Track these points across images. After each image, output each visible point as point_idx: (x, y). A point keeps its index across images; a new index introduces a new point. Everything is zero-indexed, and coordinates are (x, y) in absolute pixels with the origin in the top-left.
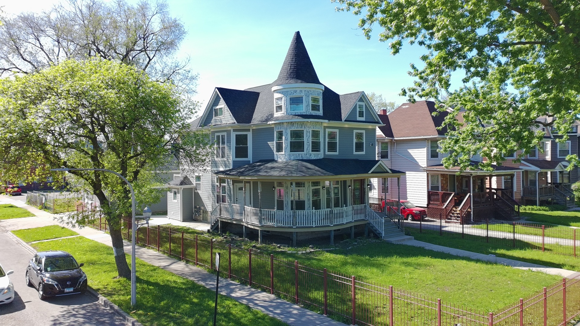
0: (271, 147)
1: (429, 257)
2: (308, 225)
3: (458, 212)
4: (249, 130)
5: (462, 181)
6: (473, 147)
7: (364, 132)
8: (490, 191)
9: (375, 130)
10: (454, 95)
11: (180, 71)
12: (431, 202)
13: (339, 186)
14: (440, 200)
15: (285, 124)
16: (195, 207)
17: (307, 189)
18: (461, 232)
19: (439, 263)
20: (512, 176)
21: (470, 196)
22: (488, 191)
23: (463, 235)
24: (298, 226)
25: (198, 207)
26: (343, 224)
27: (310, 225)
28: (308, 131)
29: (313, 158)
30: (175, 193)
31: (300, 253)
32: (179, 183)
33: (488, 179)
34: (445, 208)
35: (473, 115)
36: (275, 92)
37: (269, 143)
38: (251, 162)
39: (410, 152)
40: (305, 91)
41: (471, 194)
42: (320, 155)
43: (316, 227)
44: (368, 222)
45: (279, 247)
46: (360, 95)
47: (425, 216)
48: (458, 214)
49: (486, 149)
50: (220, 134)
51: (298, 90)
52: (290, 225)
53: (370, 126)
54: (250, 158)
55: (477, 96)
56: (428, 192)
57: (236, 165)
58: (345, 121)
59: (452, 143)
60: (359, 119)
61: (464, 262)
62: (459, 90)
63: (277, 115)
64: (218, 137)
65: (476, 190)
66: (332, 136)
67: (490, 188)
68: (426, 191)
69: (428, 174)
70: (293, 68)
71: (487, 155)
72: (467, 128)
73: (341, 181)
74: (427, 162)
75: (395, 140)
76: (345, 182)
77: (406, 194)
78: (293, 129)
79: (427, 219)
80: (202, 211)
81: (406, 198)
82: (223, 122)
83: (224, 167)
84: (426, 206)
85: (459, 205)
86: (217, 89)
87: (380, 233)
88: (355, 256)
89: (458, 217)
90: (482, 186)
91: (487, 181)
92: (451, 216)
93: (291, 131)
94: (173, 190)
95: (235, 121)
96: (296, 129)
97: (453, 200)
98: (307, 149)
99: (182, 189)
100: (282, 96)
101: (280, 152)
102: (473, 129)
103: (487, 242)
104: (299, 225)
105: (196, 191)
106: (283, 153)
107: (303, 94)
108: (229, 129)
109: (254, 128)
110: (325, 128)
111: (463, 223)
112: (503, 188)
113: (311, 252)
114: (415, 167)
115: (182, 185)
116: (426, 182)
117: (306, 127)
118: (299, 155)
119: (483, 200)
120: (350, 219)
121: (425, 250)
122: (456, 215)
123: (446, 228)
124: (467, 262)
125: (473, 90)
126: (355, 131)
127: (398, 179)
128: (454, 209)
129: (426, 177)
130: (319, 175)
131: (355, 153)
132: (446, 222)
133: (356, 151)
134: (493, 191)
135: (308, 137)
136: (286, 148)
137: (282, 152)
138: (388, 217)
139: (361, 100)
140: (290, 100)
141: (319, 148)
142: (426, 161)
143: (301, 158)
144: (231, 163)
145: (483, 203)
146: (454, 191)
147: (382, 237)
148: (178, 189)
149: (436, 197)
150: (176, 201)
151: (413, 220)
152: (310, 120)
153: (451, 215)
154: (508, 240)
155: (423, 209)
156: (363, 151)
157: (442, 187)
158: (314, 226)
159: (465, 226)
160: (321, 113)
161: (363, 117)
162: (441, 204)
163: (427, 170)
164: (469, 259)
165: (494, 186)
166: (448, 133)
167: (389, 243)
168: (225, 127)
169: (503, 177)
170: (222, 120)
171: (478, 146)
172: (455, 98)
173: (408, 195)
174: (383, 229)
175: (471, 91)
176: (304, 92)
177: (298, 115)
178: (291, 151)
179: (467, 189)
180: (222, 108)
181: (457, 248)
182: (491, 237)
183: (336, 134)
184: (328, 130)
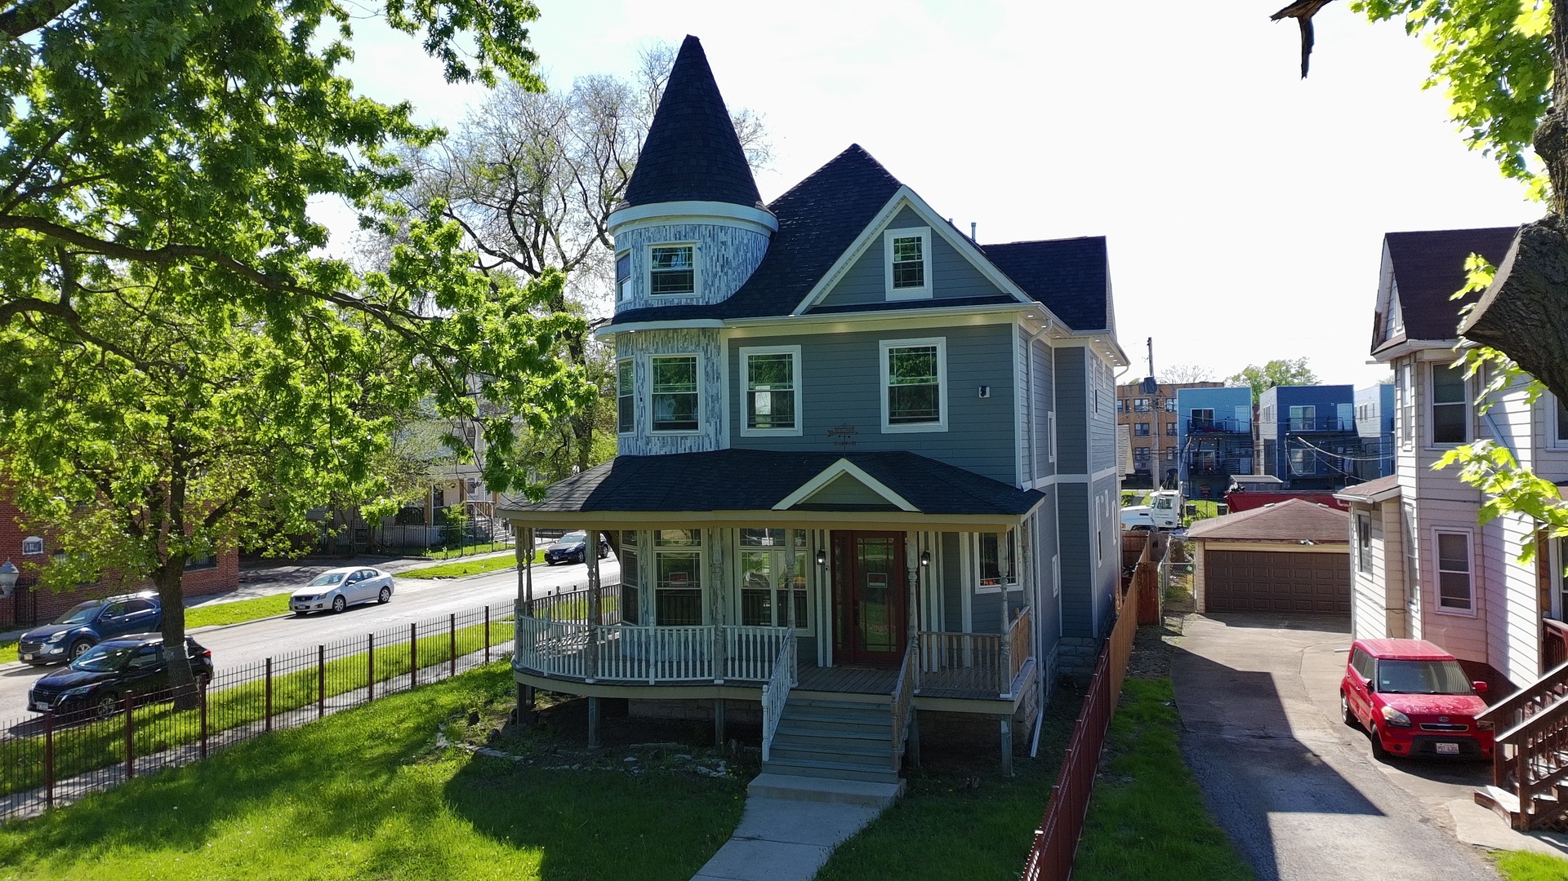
7: (936, 342)
24: (600, 677)
27: (639, 676)
28: (640, 363)
40: (633, 232)
43: (658, 684)
46: (888, 204)
53: (973, 317)
56: (1543, 625)
66: (768, 367)
68: (1535, 619)
96: (620, 359)
98: (639, 422)
104: (603, 674)
116: (1535, 569)
117: (634, 350)
126: (885, 347)
131: (886, 427)
133: (892, 421)
135: (640, 382)
139: (907, 219)
141: (696, 417)
143: (628, 453)
152: (631, 327)
156: (936, 419)
158: (652, 680)
161: (920, 284)
176: (630, 238)
183: (791, 363)
184: (745, 353)
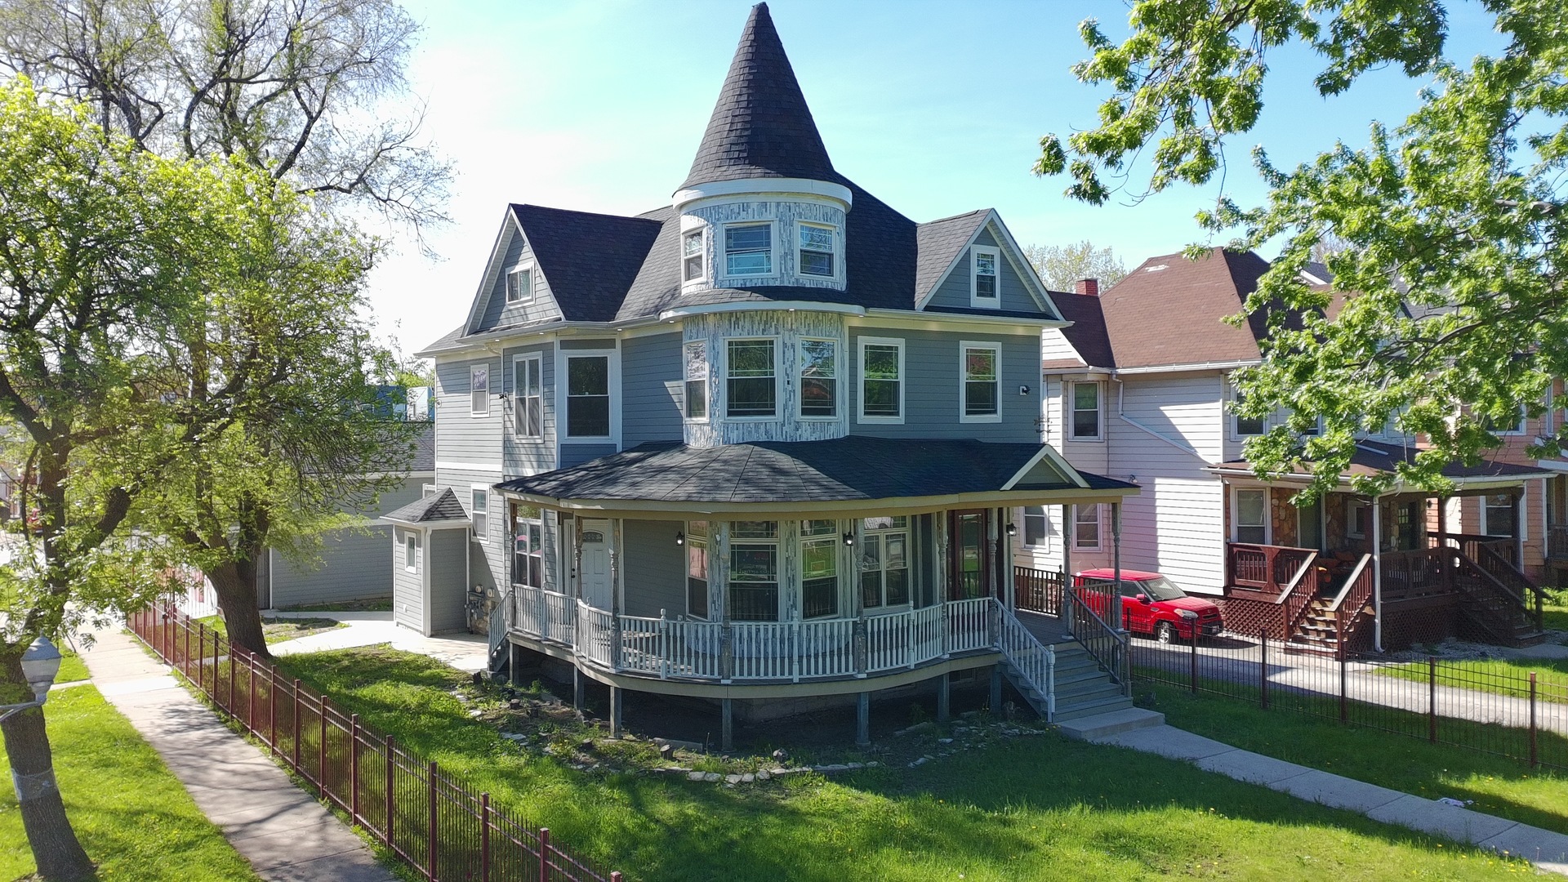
0: (676, 399)
1: (1206, 810)
2: (774, 674)
3: (1330, 617)
4: (610, 344)
5: (1345, 510)
6: (1376, 396)
7: (997, 346)
8: (1442, 543)
9: (1035, 343)
10: (1293, 182)
11: (393, 153)
12: (1239, 581)
13: (907, 531)
14: (1269, 573)
15: (711, 320)
16: (473, 590)
17: (784, 542)
18: (1338, 693)
19: (1246, 843)
20: (1515, 494)
21: (1371, 562)
22: (1433, 543)
23: (1342, 707)
24: (737, 676)
25: (479, 589)
26: (906, 670)
27: (782, 673)
28: (789, 344)
29: (807, 435)
30: (412, 544)
31: (733, 779)
32: (421, 513)
33: (1435, 507)
34: (1286, 601)
35: (1373, 260)
36: (684, 210)
37: (667, 384)
38: (619, 449)
39: (1168, 414)
40: (778, 204)
41: (1376, 558)
42: (836, 426)
43: (802, 682)
44: (1001, 658)
45: (668, 756)
46: (981, 223)
47: (1215, 628)
48: (1328, 623)
49: (1426, 403)
50: (526, 357)
51: (754, 202)
52: (712, 673)
53: (1019, 328)
54: (616, 434)
55: (1391, 186)
56: (1229, 547)
57: (570, 458)
58: (927, 309)
59: (1288, 377)
60: (978, 302)
61: (1344, 836)
62: (1313, 163)
63: (689, 288)
64: (520, 365)
65: (1394, 541)
66: (880, 358)
67: (1442, 535)
68: (1221, 545)
69: (1227, 488)
70: (739, 126)
71: (1432, 425)
72: (1349, 311)
73: (914, 517)
74: (1225, 447)
75: (1119, 376)
76: (926, 519)
77: (1156, 551)
78: (736, 336)
79: (1224, 634)
80: (489, 603)
81: (1155, 565)
82: (533, 318)
83: (535, 464)
84: (1221, 593)
85: (1335, 593)
86: (512, 211)
87: (1041, 702)
88: (926, 800)
89: (1330, 635)
90: (1413, 530)
91: (1432, 513)
92: (1306, 631)
93: (730, 343)
94: (408, 535)
95: (561, 315)
96: (745, 337)
97: (1314, 575)
98: (785, 407)
99: (429, 532)
100: (702, 222)
101: (696, 416)
102: (1370, 316)
103: (1432, 739)
104: (741, 674)
105: (474, 539)
106: (705, 419)
107: (770, 216)
108: (549, 339)
109: (627, 335)
110: (855, 332)
111: (1343, 657)
112: (1483, 532)
113: (773, 778)
114: (1185, 464)
115: (428, 519)
116: (1221, 513)
117: (780, 330)
118: (757, 425)
119: (1417, 576)
120: (933, 650)
121: (1198, 770)
122: (1320, 627)
123: (1283, 675)
124: (1358, 840)
125: (1373, 159)
126: (964, 346)
127: (1114, 505)
128: (1317, 605)
129: (1221, 498)
130: (814, 499)
131: (965, 418)
132: (1288, 651)
133: (968, 413)
134: (1452, 543)
135: (788, 364)
136: (714, 403)
137: (702, 415)
138: (1076, 640)
139: (985, 237)
140: (728, 237)
141: (833, 402)
142: (1220, 443)
143: (763, 438)
144: (554, 452)
145: (1416, 585)
146: (1318, 545)
147: (1046, 714)
148: (417, 532)
149: (1254, 564)
150: (412, 569)
151: (1174, 640)
152: (793, 305)
153: (1307, 625)
154: (1509, 728)
155: (1209, 603)
156: (995, 412)
157: (1275, 531)
158: (796, 678)
159: (1350, 666)
160: (838, 280)
161: (993, 295)
162: (1272, 588)
163: (1224, 476)
164: (1361, 823)
165: (1454, 526)
166: (1271, 339)
167: (1071, 742)
168: (534, 333)
169: (1482, 499)
170: (528, 311)
171: (1395, 392)
172: (1296, 192)
173: (1160, 555)
174: (1052, 688)
175: (1363, 165)
176: (774, 210)
177: (754, 290)
178: (730, 414)
179: (1362, 537)
180: (527, 272)
181: (1318, 764)
182: (1444, 718)
183: (897, 355)
184: (863, 341)
